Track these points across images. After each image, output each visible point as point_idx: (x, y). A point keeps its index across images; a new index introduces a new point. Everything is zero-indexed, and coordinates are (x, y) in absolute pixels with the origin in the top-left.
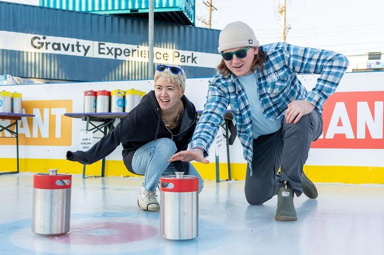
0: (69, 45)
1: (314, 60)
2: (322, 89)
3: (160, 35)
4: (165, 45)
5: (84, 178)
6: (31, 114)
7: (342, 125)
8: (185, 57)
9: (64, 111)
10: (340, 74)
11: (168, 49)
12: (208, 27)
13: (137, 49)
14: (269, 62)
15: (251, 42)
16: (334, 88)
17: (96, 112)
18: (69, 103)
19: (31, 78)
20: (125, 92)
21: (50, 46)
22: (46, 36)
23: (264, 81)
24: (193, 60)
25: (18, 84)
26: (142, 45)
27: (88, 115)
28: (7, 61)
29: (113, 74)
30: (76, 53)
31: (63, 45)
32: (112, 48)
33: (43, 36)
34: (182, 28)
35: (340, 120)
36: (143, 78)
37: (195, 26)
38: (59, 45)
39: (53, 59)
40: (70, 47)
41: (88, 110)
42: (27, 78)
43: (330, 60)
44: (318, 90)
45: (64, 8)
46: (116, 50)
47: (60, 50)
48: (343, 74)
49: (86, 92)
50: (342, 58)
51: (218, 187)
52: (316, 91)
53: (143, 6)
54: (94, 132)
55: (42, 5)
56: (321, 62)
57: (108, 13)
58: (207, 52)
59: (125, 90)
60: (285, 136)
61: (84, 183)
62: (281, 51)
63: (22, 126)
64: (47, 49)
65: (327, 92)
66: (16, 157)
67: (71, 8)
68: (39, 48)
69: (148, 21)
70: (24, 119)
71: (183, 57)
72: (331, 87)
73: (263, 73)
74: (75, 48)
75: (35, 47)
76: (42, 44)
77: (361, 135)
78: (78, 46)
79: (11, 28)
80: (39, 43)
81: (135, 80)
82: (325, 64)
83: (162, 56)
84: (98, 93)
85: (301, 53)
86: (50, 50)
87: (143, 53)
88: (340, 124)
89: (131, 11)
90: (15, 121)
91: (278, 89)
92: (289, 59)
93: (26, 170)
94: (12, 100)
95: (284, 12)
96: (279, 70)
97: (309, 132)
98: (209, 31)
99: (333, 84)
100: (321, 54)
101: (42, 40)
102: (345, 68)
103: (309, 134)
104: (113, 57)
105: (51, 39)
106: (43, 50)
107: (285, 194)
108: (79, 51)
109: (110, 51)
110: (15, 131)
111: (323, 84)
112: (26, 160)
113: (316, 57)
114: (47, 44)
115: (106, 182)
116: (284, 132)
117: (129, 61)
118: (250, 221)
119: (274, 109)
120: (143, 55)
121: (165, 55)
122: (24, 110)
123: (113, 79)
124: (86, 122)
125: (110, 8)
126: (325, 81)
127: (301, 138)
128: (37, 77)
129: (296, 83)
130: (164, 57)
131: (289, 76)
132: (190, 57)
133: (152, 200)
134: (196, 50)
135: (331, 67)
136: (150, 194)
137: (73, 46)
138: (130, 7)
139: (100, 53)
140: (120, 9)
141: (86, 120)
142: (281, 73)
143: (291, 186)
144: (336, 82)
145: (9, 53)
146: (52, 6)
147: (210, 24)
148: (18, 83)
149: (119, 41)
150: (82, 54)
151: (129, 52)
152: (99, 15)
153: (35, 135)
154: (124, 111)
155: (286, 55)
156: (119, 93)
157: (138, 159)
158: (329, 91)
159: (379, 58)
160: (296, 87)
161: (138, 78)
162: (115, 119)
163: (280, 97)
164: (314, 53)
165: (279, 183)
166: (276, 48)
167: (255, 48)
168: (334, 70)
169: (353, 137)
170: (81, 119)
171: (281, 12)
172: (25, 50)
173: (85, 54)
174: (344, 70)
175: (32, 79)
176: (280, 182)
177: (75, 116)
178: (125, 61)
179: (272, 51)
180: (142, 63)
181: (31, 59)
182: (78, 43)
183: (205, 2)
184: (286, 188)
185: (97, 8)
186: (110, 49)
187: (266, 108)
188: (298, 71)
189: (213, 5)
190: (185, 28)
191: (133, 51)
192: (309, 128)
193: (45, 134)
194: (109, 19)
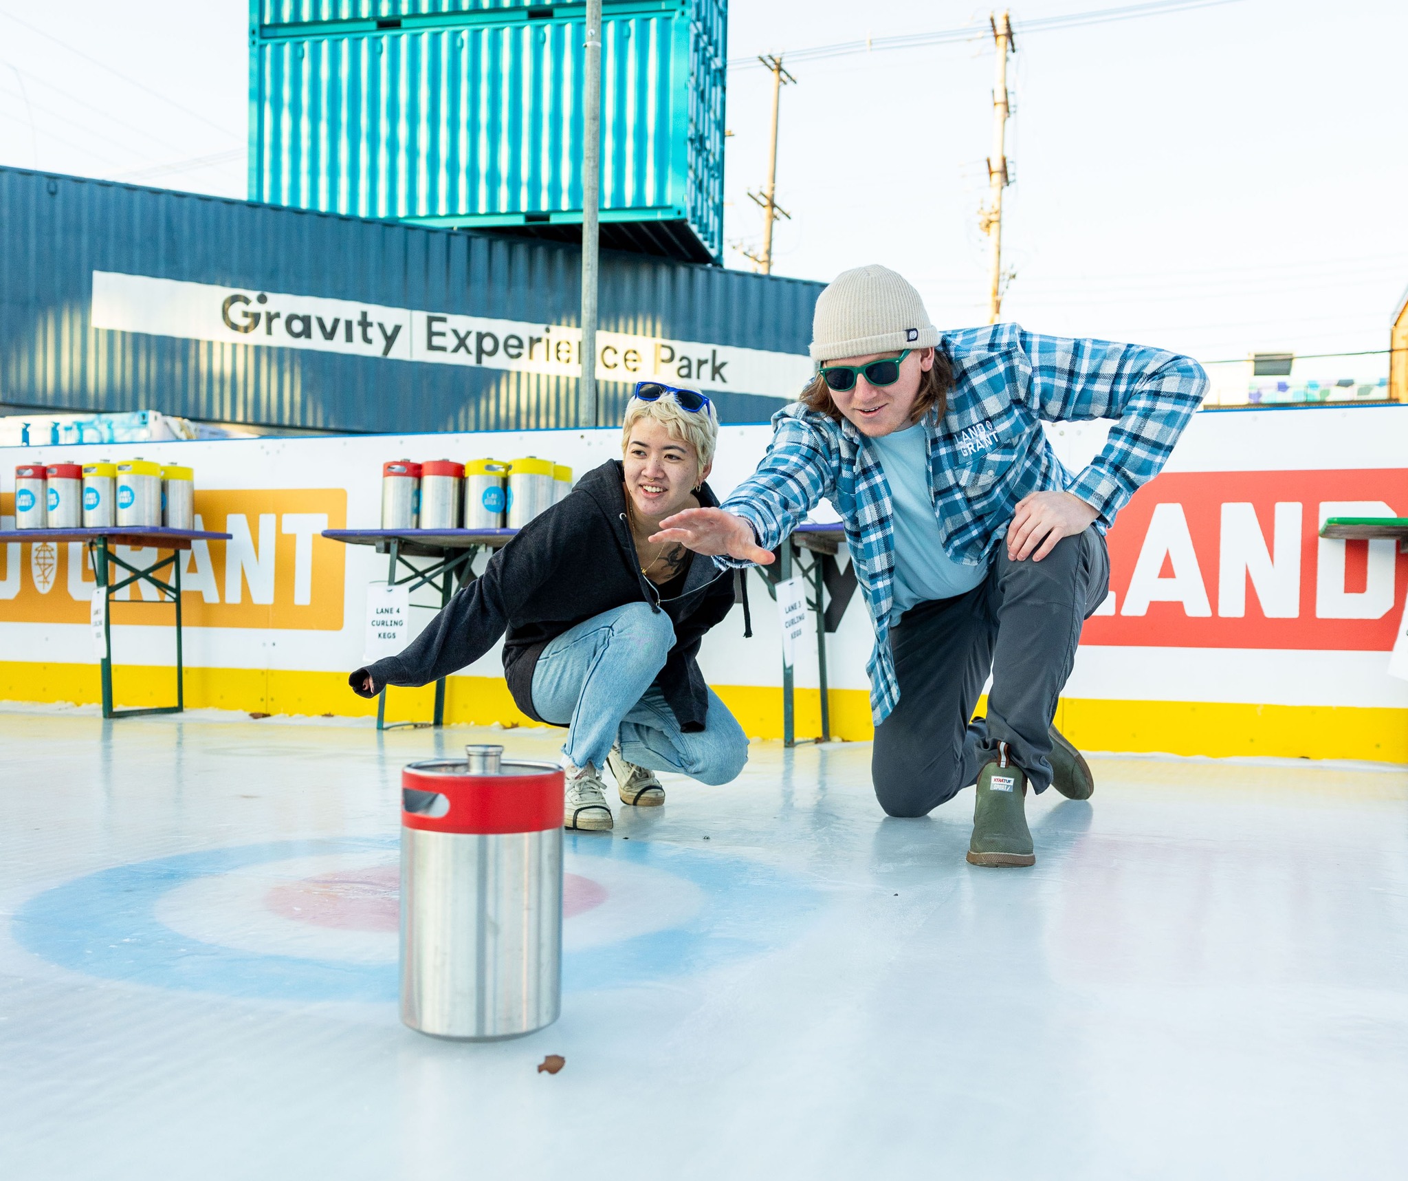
0: (337, 321)
1: (1105, 377)
2: (1122, 462)
3: (616, 291)
4: (631, 324)
5: (380, 727)
6: (221, 531)
7: (1172, 575)
8: (690, 362)
9: (322, 522)
10: (1181, 418)
11: (640, 336)
12: (762, 270)
13: (545, 336)
14: (966, 389)
15: (913, 335)
16: (1158, 459)
17: (418, 526)
18: (336, 499)
19: (221, 421)
20: (509, 468)
21: (279, 324)
22: (268, 294)
23: (950, 450)
24: (716, 370)
25: (178, 440)
26: (559, 324)
27: (395, 537)
28: (148, 368)
29: (472, 413)
30: (358, 348)
31: (320, 321)
32: (469, 333)
33: (257, 293)
34: (682, 272)
35: (1167, 560)
36: (562, 425)
37: (721, 266)
38: (306, 320)
39: (287, 365)
40: (341, 329)
41: (394, 520)
42: (209, 420)
43: (1154, 374)
44: (1111, 464)
45: (323, 207)
46: (480, 337)
47: (309, 336)
48: (1188, 417)
49: (388, 469)
50: (1189, 370)
51: (788, 760)
52: (1107, 466)
53: (565, 204)
54: (412, 589)
55: (254, 198)
56: (1124, 381)
57: (456, 223)
58: (760, 347)
59: (508, 461)
60: (1005, 603)
61: (381, 743)
62: (1008, 355)
63: (193, 568)
64: (269, 332)
65: (1139, 471)
66: (175, 664)
67: (343, 209)
68: (246, 330)
69: (579, 250)
70: (200, 546)
71: (685, 362)
72: (1150, 457)
73: (946, 425)
74: (357, 331)
75: (234, 327)
76: (256, 317)
77: (1232, 606)
78: (365, 324)
79: (162, 268)
80: (246, 314)
81: (538, 428)
82: (1138, 387)
83: (619, 359)
84: (425, 469)
85: (1062, 360)
86: (280, 338)
87: (563, 347)
88: (1167, 571)
89: (529, 217)
90: (171, 552)
91: (991, 472)
92: (1031, 380)
93: (205, 703)
94: (164, 487)
95: (994, 226)
96: (1000, 415)
97: (1078, 589)
98: (767, 281)
99: (1157, 446)
100: (1124, 358)
101: (255, 307)
102: (1197, 399)
103: (1078, 597)
104: (470, 361)
105: (283, 303)
106: (258, 336)
107: (1000, 783)
108: (367, 340)
109: (462, 343)
110: (172, 583)
111: (1126, 447)
112: (204, 672)
113: (1110, 368)
114: (270, 318)
115: (446, 741)
116: (1003, 590)
117: (519, 374)
118: (889, 867)
119: (975, 533)
120: (563, 355)
121: (631, 356)
122: (198, 518)
123: (472, 425)
124: (388, 556)
125: (463, 208)
126: (1135, 438)
127: (1055, 606)
128: (240, 418)
129: (1040, 448)
130: (626, 360)
131: (1027, 430)
132: (706, 362)
133: (591, 799)
134: (726, 341)
135: (1156, 394)
136: (586, 778)
137: (349, 324)
138: (524, 207)
139: (431, 347)
140: (493, 213)
141: (387, 550)
142: (1004, 426)
143: (1019, 758)
144: (1168, 443)
145: (153, 343)
146: (285, 202)
147: (769, 262)
148: (182, 435)
149: (490, 311)
150: (375, 349)
151: (521, 346)
152: (430, 231)
153: (233, 596)
154: (504, 524)
155: (1022, 368)
156: (489, 468)
157: (552, 670)
158: (1144, 468)
159: (1287, 372)
160: (1037, 460)
161: (548, 424)
162: (476, 548)
163: (994, 497)
164: (1105, 357)
165: (983, 751)
166: (992, 346)
167: (925, 353)
168: (1164, 406)
169: (1206, 612)
170: (374, 548)
171: (988, 226)
172: (203, 336)
173: (387, 351)
174: (1193, 407)
175: (224, 427)
176: (986, 745)
177: (353, 539)
178: (508, 373)
179: (978, 357)
180: (558, 378)
181: (221, 363)
182: (364, 314)
183: (755, 193)
184: (1003, 764)
185: (422, 210)
186: (462, 334)
187: (951, 529)
188: (1056, 414)
189: (777, 202)
190: (691, 274)
191: (533, 341)
192: (1079, 577)
193: (263, 594)
194: (459, 243)
